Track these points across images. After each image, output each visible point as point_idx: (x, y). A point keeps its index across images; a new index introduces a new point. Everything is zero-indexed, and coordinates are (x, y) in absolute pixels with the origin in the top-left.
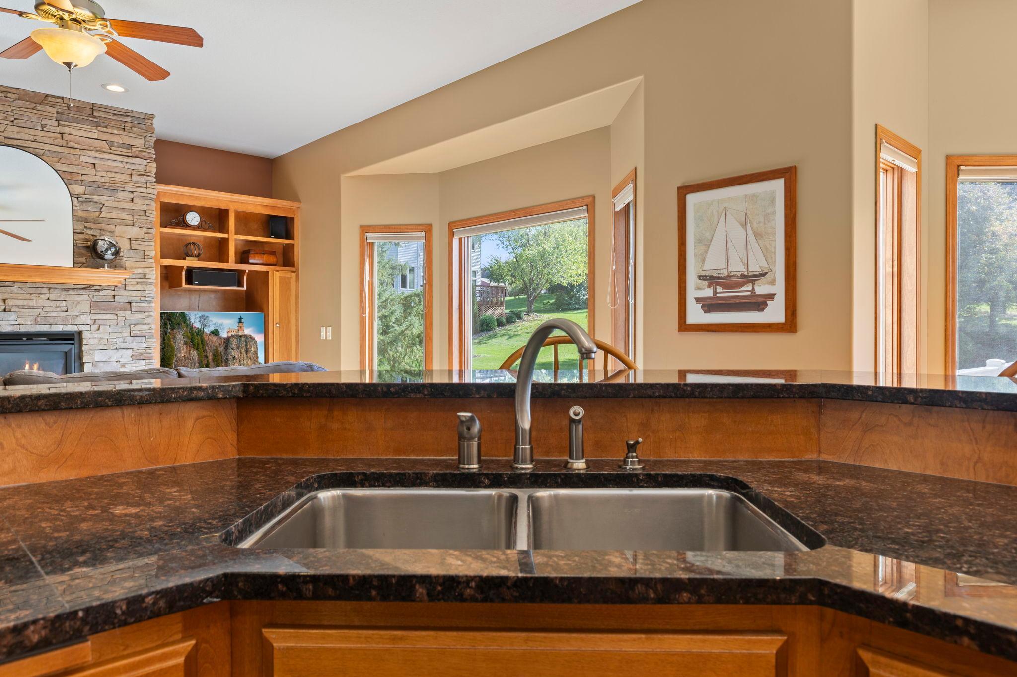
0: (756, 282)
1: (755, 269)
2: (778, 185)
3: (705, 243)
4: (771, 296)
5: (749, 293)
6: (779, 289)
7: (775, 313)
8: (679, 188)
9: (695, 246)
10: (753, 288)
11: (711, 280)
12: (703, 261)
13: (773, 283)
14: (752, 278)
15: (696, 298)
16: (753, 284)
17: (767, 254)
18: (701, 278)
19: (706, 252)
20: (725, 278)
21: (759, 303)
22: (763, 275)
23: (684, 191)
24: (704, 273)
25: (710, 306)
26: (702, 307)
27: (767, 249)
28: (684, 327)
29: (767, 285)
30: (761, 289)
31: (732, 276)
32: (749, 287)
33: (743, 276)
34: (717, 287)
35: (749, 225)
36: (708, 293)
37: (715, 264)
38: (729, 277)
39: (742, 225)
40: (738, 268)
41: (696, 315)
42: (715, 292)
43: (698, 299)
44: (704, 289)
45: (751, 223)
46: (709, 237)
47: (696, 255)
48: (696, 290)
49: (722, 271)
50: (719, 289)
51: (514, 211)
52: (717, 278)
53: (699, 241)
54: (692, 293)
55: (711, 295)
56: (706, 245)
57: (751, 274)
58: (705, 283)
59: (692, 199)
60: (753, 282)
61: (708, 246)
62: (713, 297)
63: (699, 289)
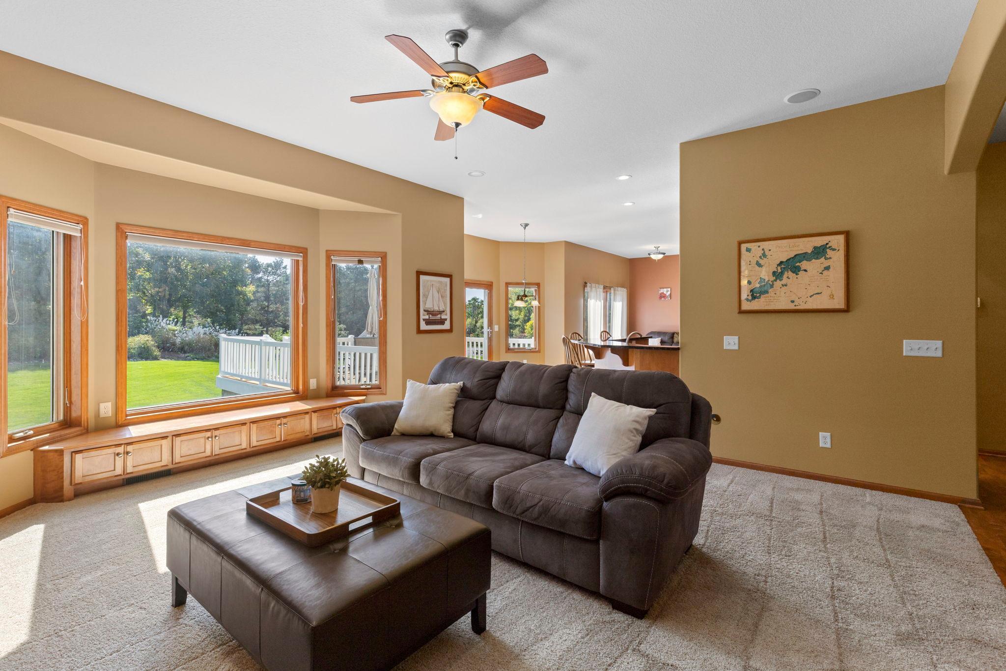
1: (441, 309)
2: (448, 280)
3: (426, 297)
4: (446, 319)
6: (448, 317)
7: (447, 326)
9: (423, 298)
11: (428, 312)
12: (425, 304)
13: (446, 315)
14: (441, 312)
17: (445, 304)
18: (425, 311)
19: (426, 300)
20: (432, 311)
21: (442, 322)
22: (444, 311)
24: (426, 309)
25: (428, 322)
26: (425, 323)
27: (444, 301)
28: (419, 331)
30: (443, 317)
32: (439, 316)
33: (438, 311)
35: (440, 293)
36: (427, 317)
37: (429, 306)
38: (434, 311)
39: (437, 292)
40: (436, 308)
41: (423, 326)
42: (429, 317)
43: (424, 320)
46: (428, 294)
47: (423, 301)
48: (424, 316)
49: (431, 309)
50: (431, 316)
52: (430, 311)
53: (424, 295)
54: (422, 317)
55: (428, 318)
58: (426, 313)
59: (421, 278)
60: (441, 314)
61: (427, 298)
62: (429, 319)
63: (424, 315)
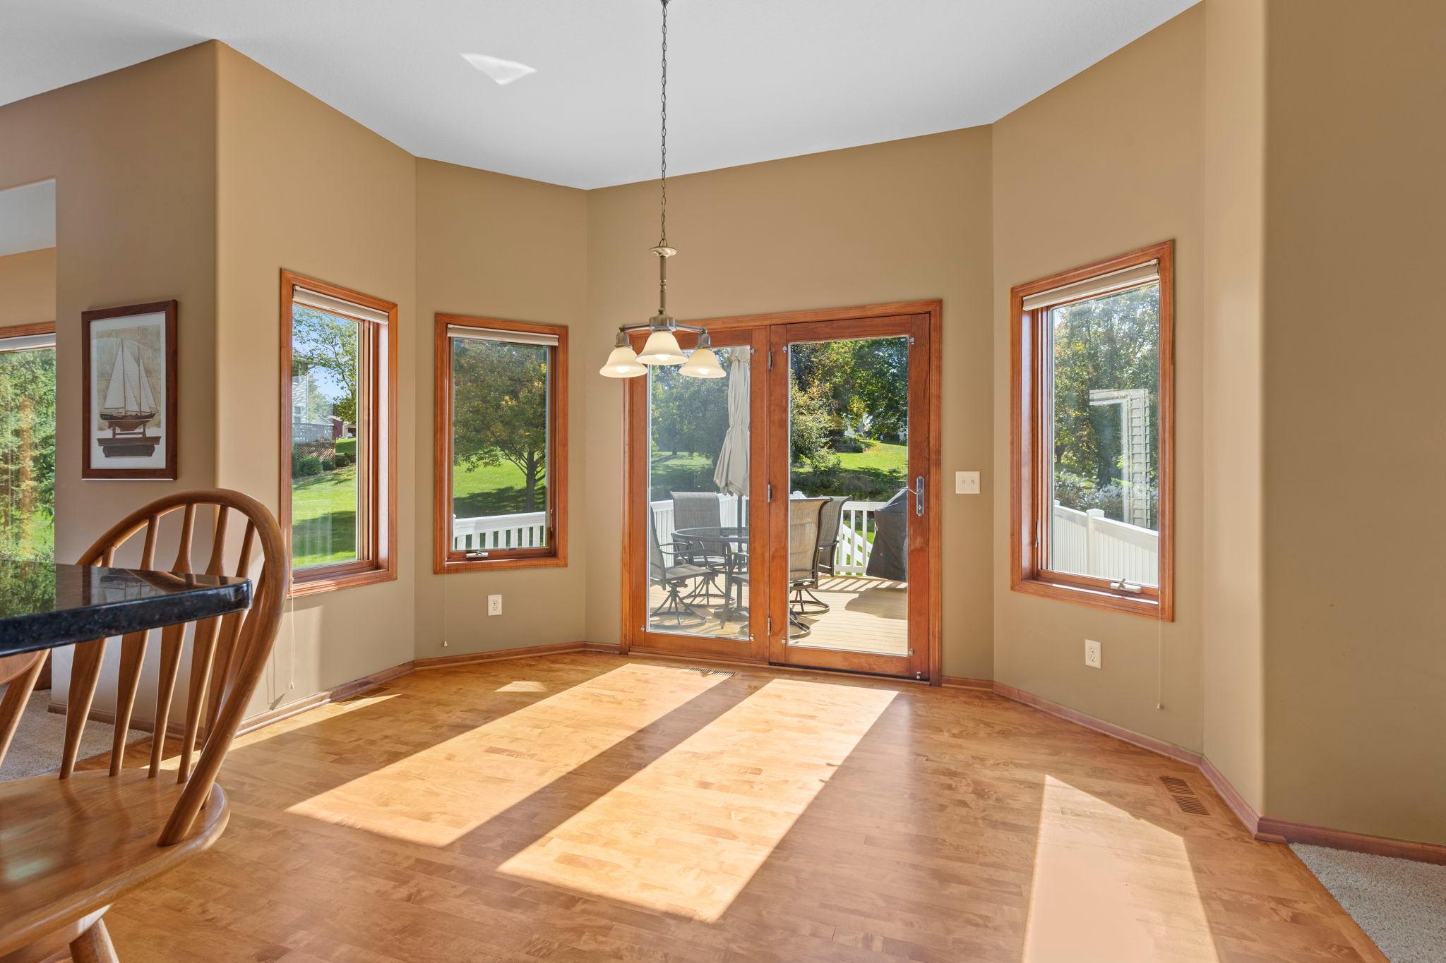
0: (147, 424)
1: (146, 410)
2: (158, 320)
3: (106, 377)
4: (157, 440)
5: (141, 436)
6: (162, 432)
7: (158, 459)
8: (83, 313)
9: (98, 381)
10: (144, 431)
11: (112, 420)
12: (105, 398)
13: (158, 425)
14: (143, 419)
15: (99, 440)
16: (145, 426)
17: (154, 393)
18: (104, 417)
19: (107, 388)
20: (124, 417)
21: (146, 447)
22: (152, 416)
23: (89, 317)
24: (106, 412)
25: (111, 448)
26: (104, 450)
27: (154, 388)
28: (88, 471)
29: (154, 428)
30: (151, 432)
31: (127, 416)
32: (141, 429)
33: (137, 417)
34: (117, 428)
35: (141, 361)
36: (108, 434)
37: (114, 401)
39: (135, 359)
40: (133, 408)
41: (99, 460)
42: (114, 434)
43: (101, 441)
44: (105, 429)
45: (143, 359)
46: (110, 372)
47: (98, 392)
48: (100, 432)
49: (121, 410)
50: (118, 431)
51: (15, 327)
52: (116, 418)
53: (101, 375)
54: (96, 434)
55: (111, 437)
56: (107, 380)
57: (143, 414)
58: (107, 423)
59: (97, 326)
60: (144, 423)
61: (108, 381)
62: (113, 440)
63: (101, 429)
